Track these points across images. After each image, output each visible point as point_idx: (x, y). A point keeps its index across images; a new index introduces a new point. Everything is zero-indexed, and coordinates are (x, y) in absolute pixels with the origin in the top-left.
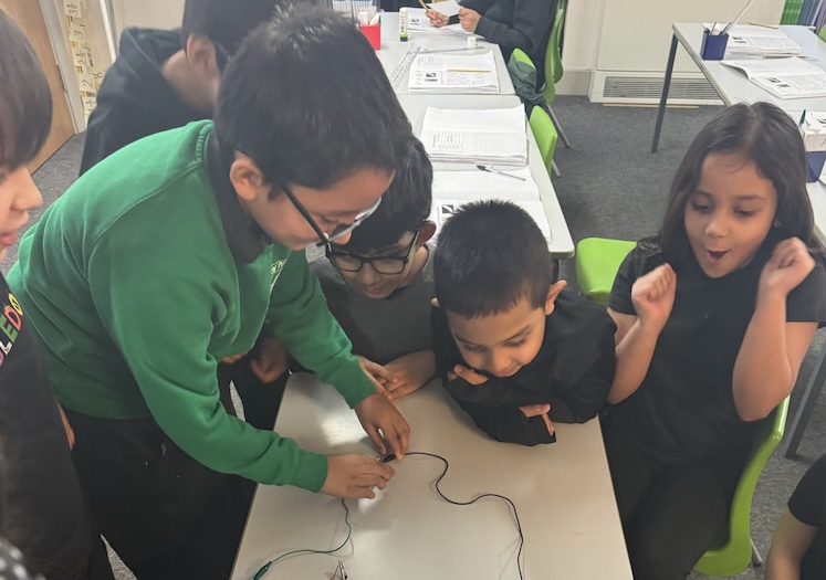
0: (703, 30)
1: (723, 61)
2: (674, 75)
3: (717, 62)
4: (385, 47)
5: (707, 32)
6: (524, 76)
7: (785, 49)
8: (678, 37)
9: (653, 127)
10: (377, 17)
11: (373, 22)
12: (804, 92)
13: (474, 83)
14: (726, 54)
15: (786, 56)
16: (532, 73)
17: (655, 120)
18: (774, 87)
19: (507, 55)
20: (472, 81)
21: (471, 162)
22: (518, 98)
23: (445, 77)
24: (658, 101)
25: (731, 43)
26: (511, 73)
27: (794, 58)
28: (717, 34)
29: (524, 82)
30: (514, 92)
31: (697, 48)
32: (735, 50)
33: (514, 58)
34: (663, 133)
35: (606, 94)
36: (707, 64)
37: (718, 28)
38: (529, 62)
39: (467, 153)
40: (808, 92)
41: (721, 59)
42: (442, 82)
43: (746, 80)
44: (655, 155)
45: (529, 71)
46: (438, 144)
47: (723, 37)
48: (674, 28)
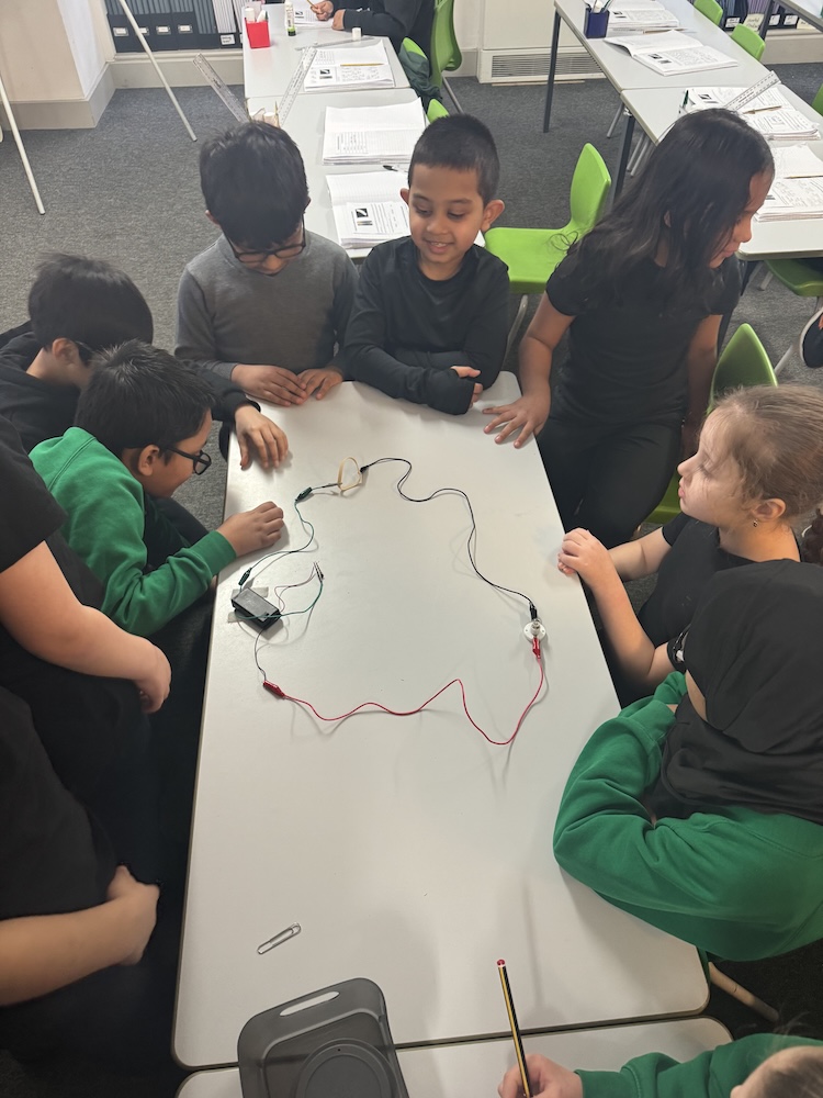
0: (585, 7)
1: (606, 39)
2: (559, 50)
3: (601, 40)
4: (274, 44)
5: (589, 9)
6: (416, 67)
7: (662, 21)
8: (560, 14)
9: (543, 106)
10: (263, 14)
11: (260, 18)
12: (684, 68)
13: (369, 78)
14: (609, 30)
15: (665, 29)
16: (423, 63)
17: (544, 98)
18: (656, 64)
19: (397, 47)
20: (366, 76)
21: (376, 163)
22: (413, 91)
23: (340, 74)
24: (546, 77)
25: (612, 19)
26: (403, 63)
27: (673, 31)
28: (598, 11)
29: (417, 73)
30: (408, 85)
31: (580, 26)
32: (616, 26)
33: (405, 49)
34: (553, 111)
35: (494, 74)
36: (592, 42)
37: (598, 6)
38: (420, 52)
39: (372, 153)
40: (688, 67)
41: (605, 36)
42: (338, 79)
43: (629, 57)
44: (547, 135)
45: (421, 61)
46: (342, 146)
47: (605, 14)
48: (555, 4)
